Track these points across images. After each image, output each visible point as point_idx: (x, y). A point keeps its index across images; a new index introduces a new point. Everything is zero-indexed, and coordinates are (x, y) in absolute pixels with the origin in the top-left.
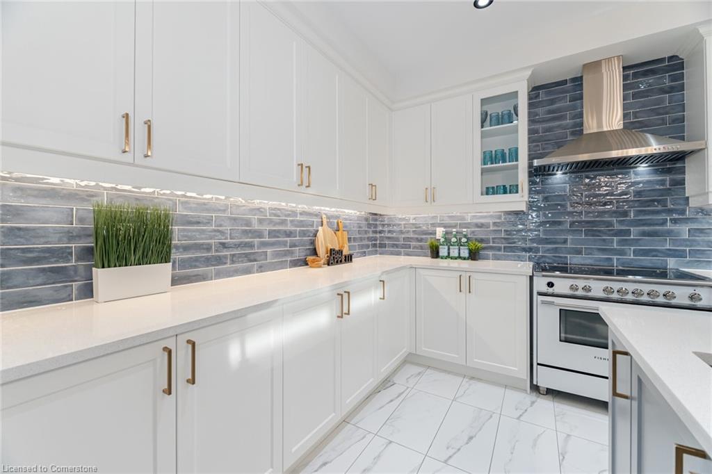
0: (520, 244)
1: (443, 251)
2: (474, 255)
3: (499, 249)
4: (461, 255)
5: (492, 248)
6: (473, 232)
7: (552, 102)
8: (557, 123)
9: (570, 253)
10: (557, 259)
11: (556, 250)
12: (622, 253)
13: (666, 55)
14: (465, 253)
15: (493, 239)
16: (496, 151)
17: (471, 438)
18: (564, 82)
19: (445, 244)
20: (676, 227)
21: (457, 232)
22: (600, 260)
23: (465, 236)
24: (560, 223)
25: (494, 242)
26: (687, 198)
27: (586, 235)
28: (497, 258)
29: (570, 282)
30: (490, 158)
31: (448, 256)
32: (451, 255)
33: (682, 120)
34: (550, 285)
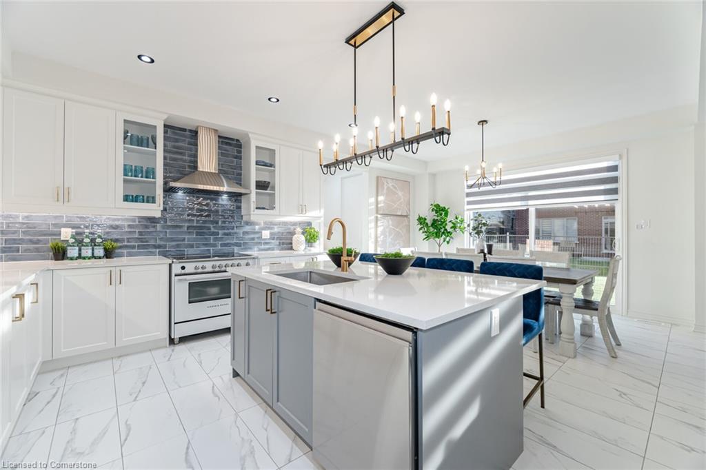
0: (152, 243)
1: (72, 252)
2: (109, 254)
3: (133, 247)
4: (95, 255)
5: (126, 247)
6: (108, 233)
7: (177, 140)
8: (179, 157)
9: (186, 248)
10: (178, 252)
11: (178, 246)
12: (214, 245)
13: (235, 138)
14: (100, 252)
15: (127, 238)
16: (135, 167)
17: (144, 383)
18: (184, 130)
19: (76, 245)
20: (238, 231)
21: (90, 233)
22: (204, 251)
23: (100, 237)
24: (180, 227)
25: (128, 242)
26: (242, 216)
27: (197, 235)
28: (130, 255)
29: (194, 265)
30: (130, 171)
31: (80, 257)
32: (83, 255)
33: (240, 175)
34: (183, 268)
